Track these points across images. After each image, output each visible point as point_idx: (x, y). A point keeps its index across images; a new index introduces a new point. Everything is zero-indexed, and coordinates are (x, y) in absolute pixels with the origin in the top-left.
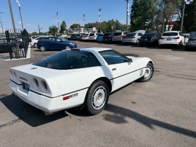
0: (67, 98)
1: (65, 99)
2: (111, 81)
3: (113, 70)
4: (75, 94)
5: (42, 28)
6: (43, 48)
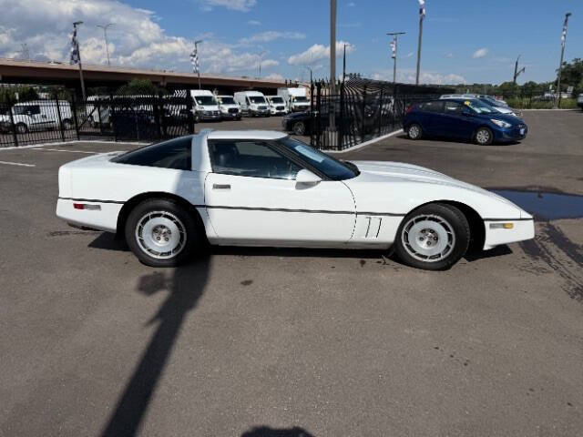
0: (81, 207)
1: (76, 206)
2: (197, 208)
3: (217, 187)
4: (95, 205)
5: (524, 69)
6: (414, 132)
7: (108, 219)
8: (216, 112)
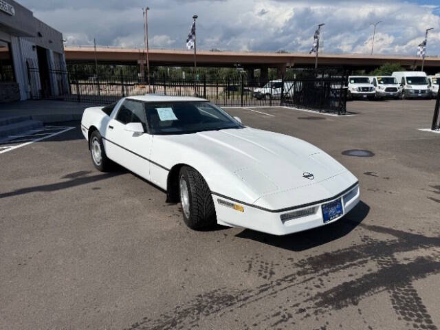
3: (110, 127)
7: (86, 134)
8: (423, 91)
